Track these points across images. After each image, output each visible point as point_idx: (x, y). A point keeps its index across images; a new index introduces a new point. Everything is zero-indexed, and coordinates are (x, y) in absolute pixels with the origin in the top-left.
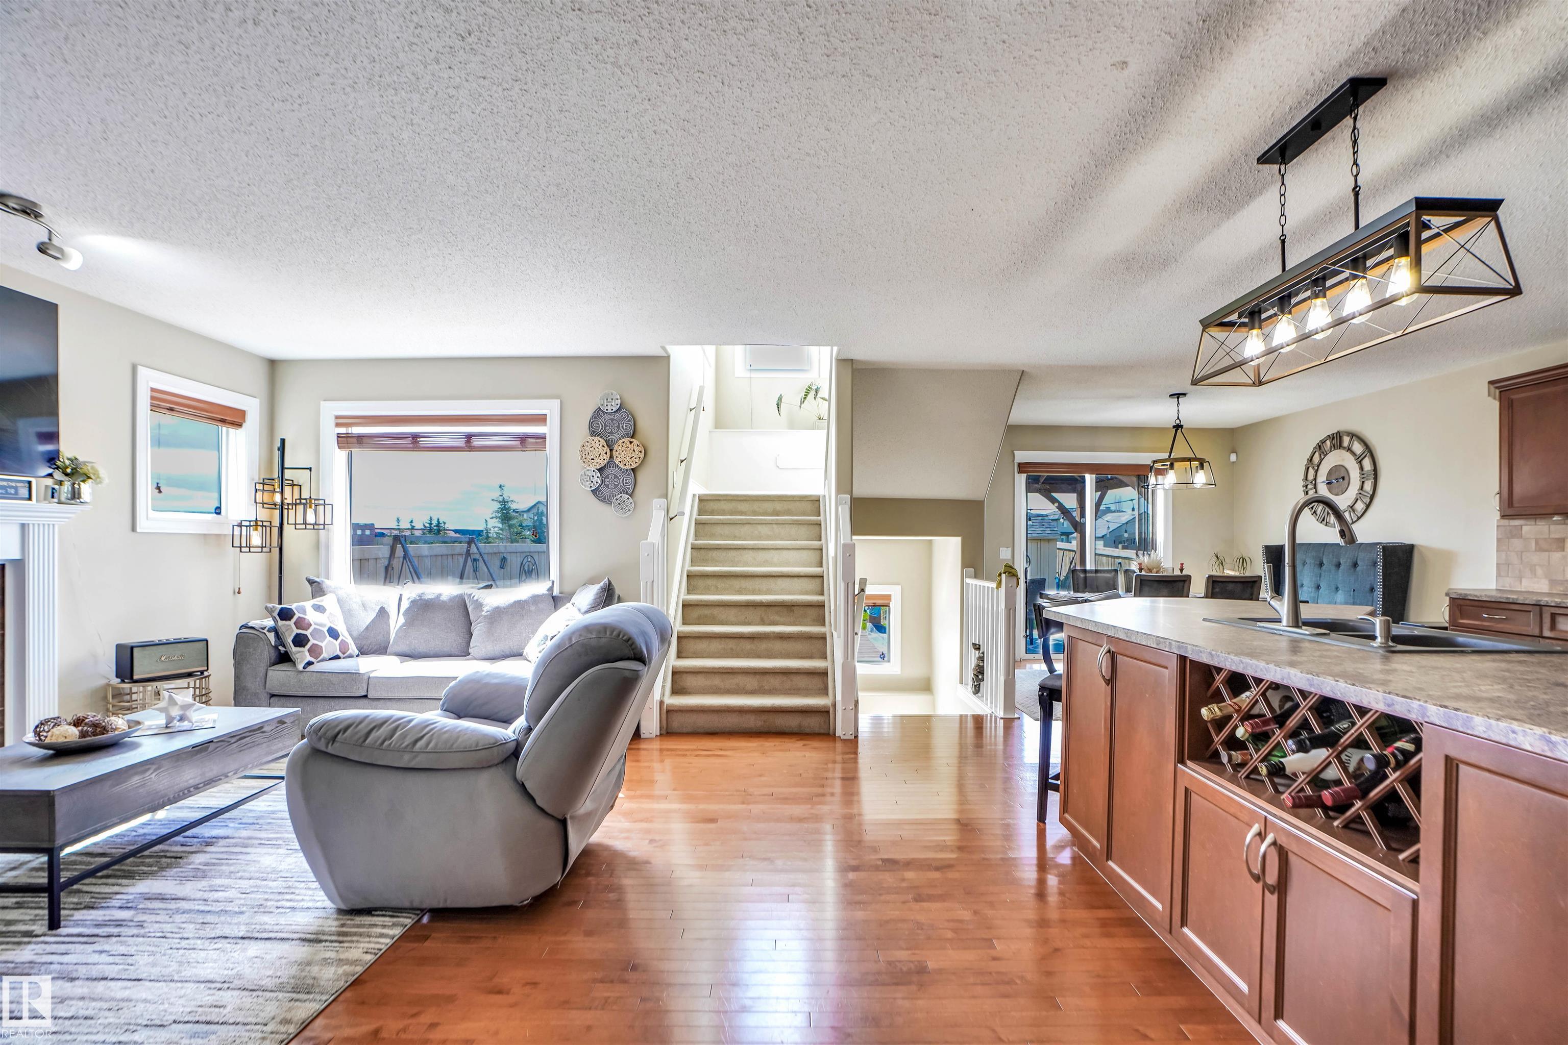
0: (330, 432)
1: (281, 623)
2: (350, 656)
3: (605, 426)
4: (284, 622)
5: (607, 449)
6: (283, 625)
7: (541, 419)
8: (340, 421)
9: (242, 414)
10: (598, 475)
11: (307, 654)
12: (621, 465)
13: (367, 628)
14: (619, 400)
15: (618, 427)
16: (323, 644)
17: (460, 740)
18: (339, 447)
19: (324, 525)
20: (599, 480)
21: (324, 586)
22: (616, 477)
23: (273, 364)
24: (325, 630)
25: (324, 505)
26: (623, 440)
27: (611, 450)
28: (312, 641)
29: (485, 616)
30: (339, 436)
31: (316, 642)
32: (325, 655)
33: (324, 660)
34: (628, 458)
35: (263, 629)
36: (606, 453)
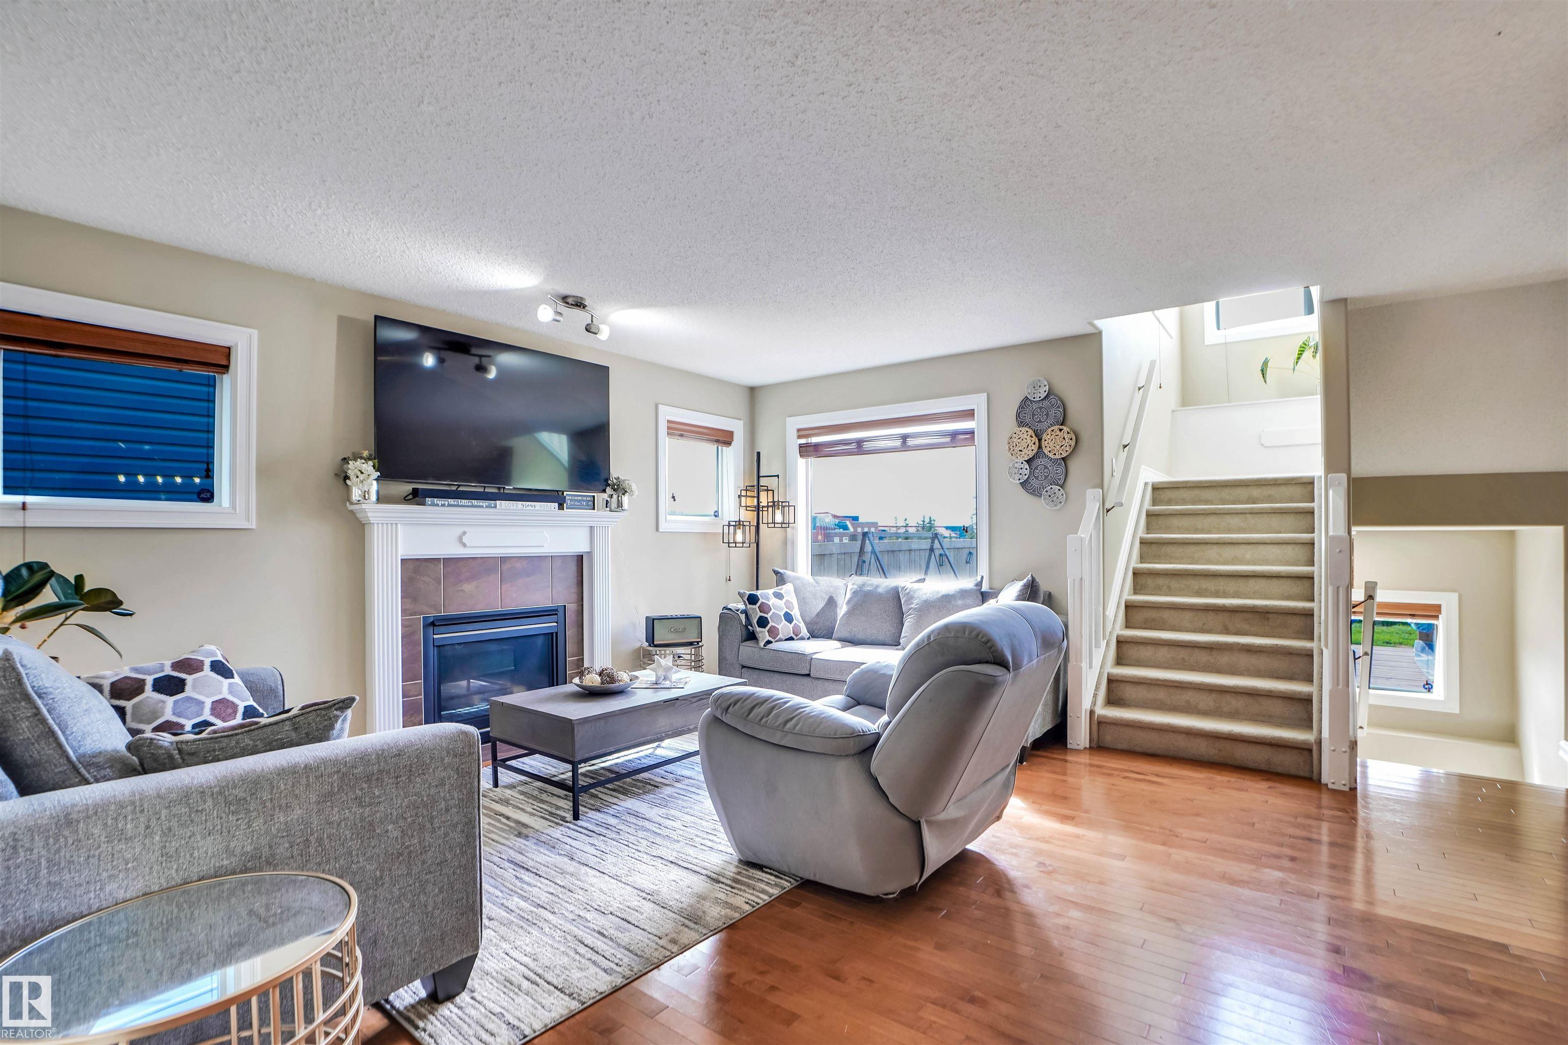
0: (794, 443)
1: (749, 606)
2: (802, 639)
3: (1033, 415)
4: (751, 606)
5: (1035, 439)
6: (751, 608)
7: (969, 414)
8: (802, 433)
9: (730, 434)
10: (1027, 466)
11: (767, 634)
12: (1051, 455)
13: (818, 614)
14: (1047, 387)
15: (1047, 415)
16: (779, 627)
17: (822, 726)
18: (801, 456)
19: (789, 523)
20: (1027, 472)
21: (785, 577)
22: (1046, 467)
23: (753, 391)
24: (782, 614)
25: (789, 506)
26: (1052, 428)
27: (1040, 440)
28: (771, 624)
29: (915, 609)
30: (801, 446)
31: (774, 624)
32: (780, 636)
33: (780, 640)
34: (1058, 447)
35: (738, 610)
36: (1034, 444)
